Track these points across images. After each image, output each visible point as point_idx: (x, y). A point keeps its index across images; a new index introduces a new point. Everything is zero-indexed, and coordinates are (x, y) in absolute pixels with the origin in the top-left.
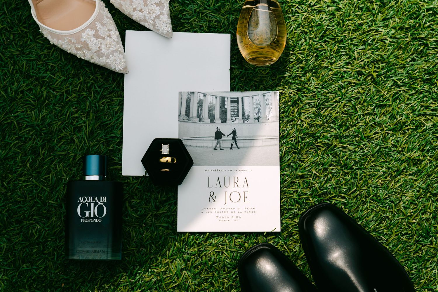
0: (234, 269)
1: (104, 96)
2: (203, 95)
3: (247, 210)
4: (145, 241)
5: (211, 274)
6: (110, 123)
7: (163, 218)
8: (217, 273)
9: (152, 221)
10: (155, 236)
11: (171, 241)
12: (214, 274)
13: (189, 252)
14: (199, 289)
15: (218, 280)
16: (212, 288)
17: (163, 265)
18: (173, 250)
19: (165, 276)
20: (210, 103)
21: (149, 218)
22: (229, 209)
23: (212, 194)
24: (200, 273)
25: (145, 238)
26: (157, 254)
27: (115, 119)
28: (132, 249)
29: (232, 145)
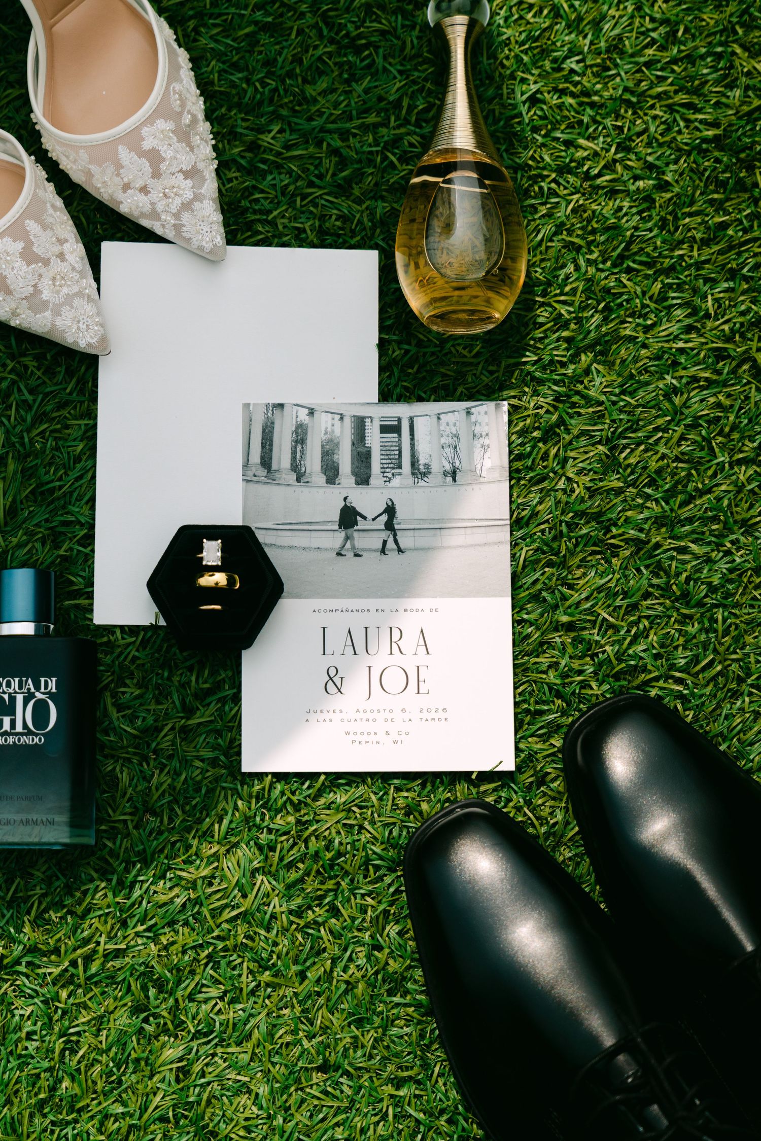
0: (392, 870)
1: (45, 414)
2: (306, 411)
3: (425, 715)
4: (155, 797)
5: (330, 884)
6: (61, 487)
7: (204, 736)
8: (347, 880)
9: (173, 743)
10: (183, 784)
11: (226, 798)
12: (338, 884)
13: (272, 826)
14: (298, 924)
15: (349, 900)
16: (333, 920)
17: (205, 860)
18: (231, 822)
19: (209, 890)
20: (326, 433)
21: (165, 736)
22: (379, 711)
23: (332, 672)
24: (301, 880)
25: (157, 789)
26: (189, 833)
27: (74, 474)
28: (122, 818)
29: (385, 542)
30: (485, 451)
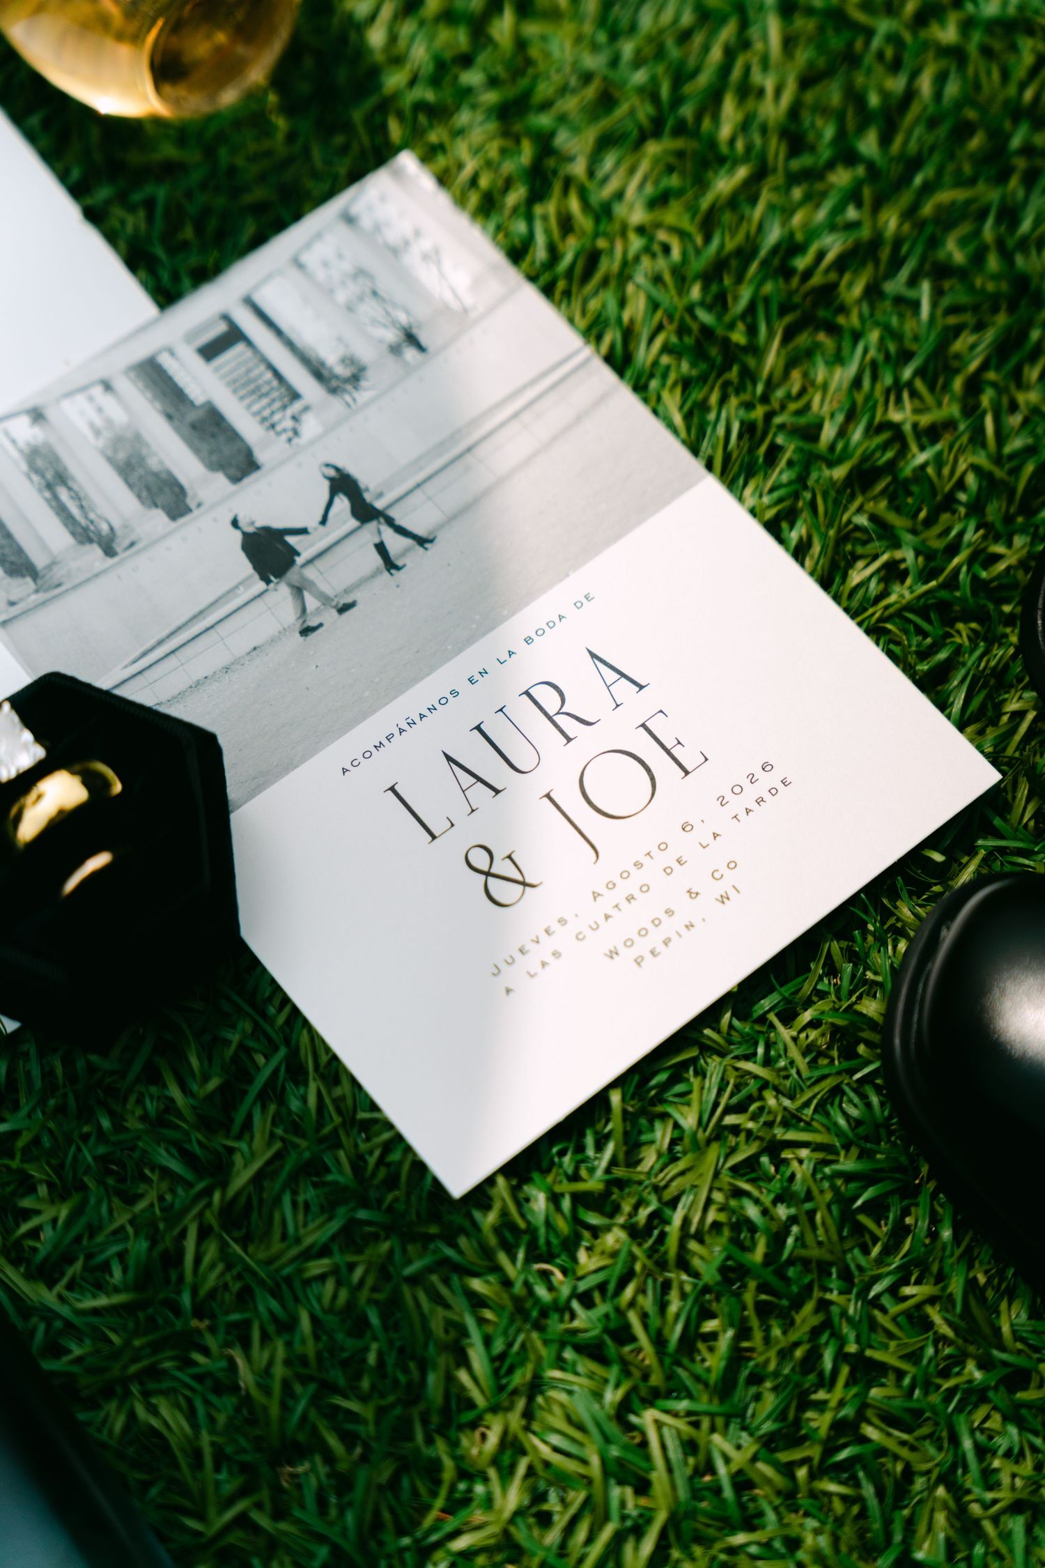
0: (909, 1193)
2: (25, 420)
3: (737, 804)
4: (275, 1410)
5: (807, 1316)
7: (287, 1199)
8: (834, 1282)
9: (229, 1261)
10: (317, 1337)
11: (438, 1300)
12: (823, 1305)
13: (583, 1286)
14: (805, 1461)
15: (873, 1325)
16: (875, 1392)
17: (492, 1473)
18: (487, 1341)
19: (553, 1537)
20: (97, 432)
21: (198, 1260)
22: (638, 865)
23: (480, 860)
24: (738, 1356)
25: (267, 1391)
26: (410, 1437)
28: (229, 1515)
29: (381, 548)
30: (439, 263)
